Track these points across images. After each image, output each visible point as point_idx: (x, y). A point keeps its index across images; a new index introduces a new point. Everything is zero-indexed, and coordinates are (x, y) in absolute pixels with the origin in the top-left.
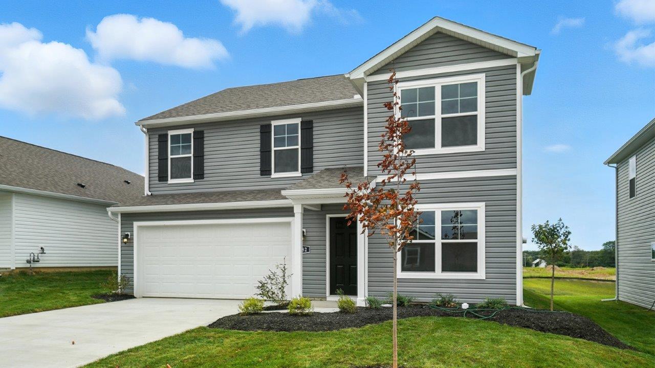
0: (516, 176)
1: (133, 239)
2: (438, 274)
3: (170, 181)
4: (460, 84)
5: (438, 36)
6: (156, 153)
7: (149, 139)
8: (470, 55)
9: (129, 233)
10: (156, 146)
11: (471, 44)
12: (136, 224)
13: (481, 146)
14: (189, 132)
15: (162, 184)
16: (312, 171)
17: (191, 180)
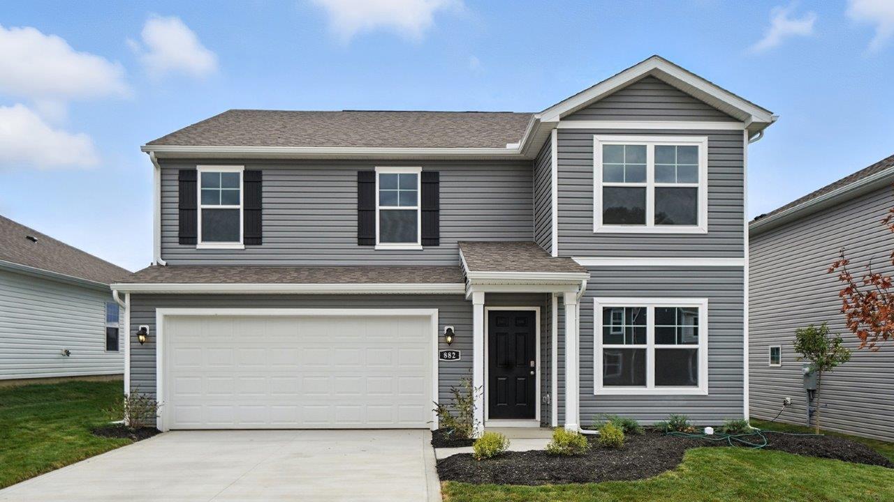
0: (743, 267)
1: (155, 336)
2: (651, 388)
3: (201, 245)
4: (678, 146)
5: (648, 81)
6: (175, 198)
7: (162, 174)
8: (687, 111)
9: (147, 327)
10: (175, 187)
11: (691, 97)
12: (160, 313)
13: (702, 227)
14: (237, 171)
15: (187, 249)
16: (438, 244)
17: (240, 245)
